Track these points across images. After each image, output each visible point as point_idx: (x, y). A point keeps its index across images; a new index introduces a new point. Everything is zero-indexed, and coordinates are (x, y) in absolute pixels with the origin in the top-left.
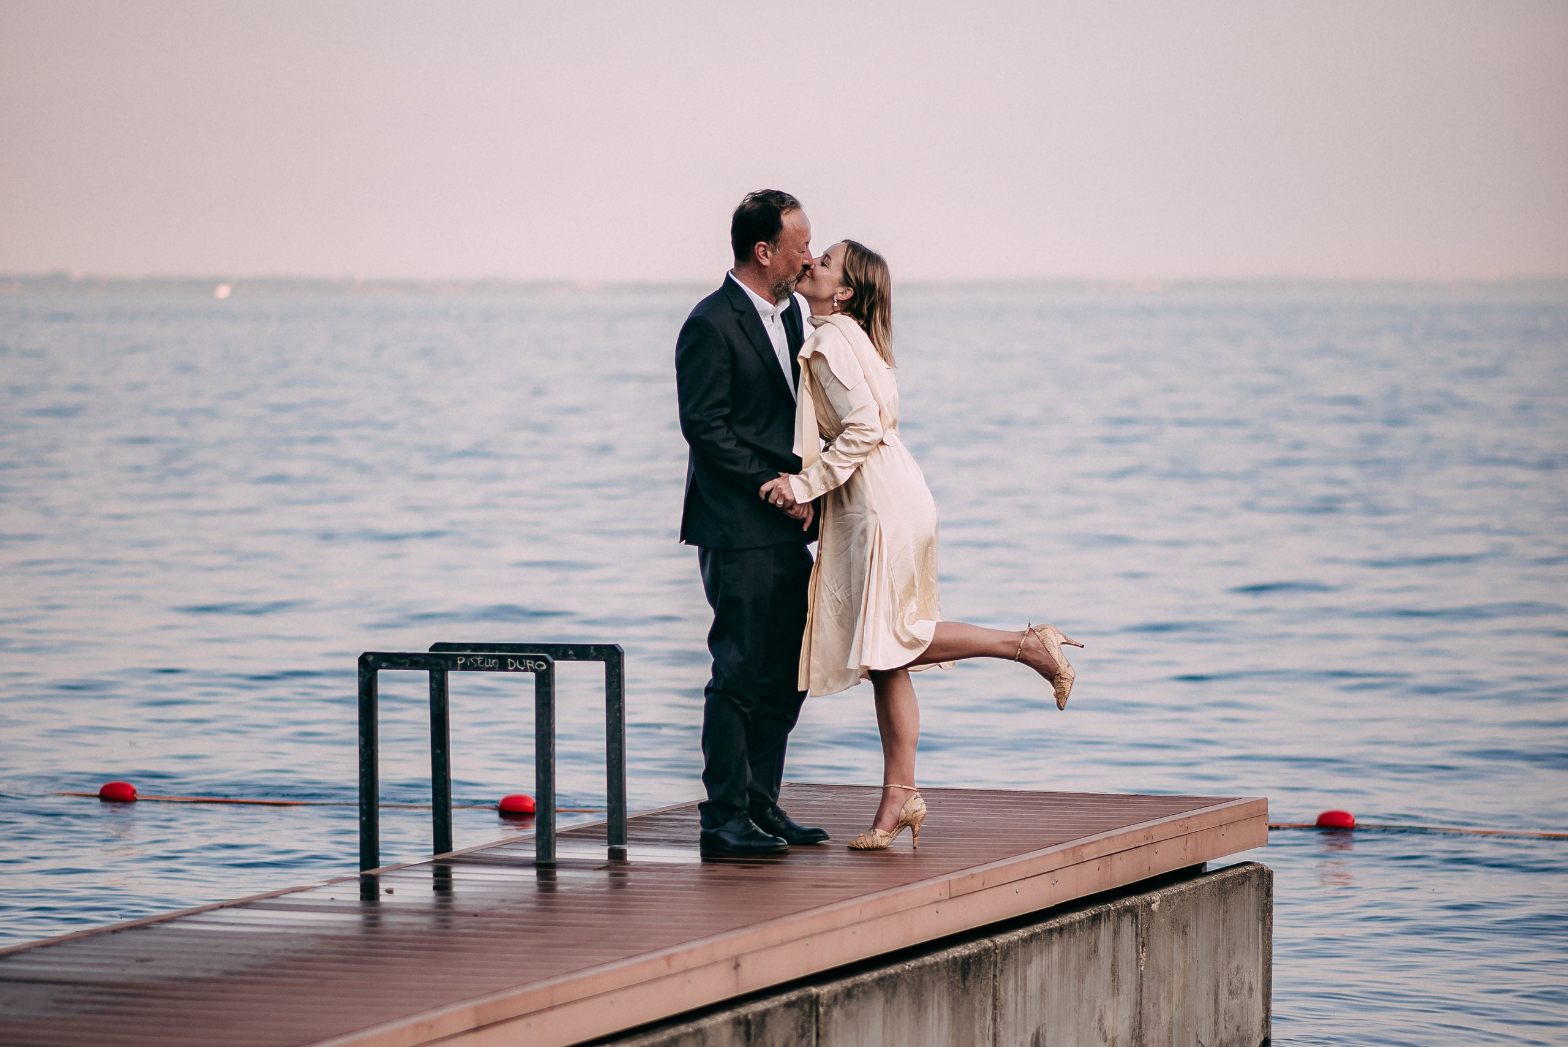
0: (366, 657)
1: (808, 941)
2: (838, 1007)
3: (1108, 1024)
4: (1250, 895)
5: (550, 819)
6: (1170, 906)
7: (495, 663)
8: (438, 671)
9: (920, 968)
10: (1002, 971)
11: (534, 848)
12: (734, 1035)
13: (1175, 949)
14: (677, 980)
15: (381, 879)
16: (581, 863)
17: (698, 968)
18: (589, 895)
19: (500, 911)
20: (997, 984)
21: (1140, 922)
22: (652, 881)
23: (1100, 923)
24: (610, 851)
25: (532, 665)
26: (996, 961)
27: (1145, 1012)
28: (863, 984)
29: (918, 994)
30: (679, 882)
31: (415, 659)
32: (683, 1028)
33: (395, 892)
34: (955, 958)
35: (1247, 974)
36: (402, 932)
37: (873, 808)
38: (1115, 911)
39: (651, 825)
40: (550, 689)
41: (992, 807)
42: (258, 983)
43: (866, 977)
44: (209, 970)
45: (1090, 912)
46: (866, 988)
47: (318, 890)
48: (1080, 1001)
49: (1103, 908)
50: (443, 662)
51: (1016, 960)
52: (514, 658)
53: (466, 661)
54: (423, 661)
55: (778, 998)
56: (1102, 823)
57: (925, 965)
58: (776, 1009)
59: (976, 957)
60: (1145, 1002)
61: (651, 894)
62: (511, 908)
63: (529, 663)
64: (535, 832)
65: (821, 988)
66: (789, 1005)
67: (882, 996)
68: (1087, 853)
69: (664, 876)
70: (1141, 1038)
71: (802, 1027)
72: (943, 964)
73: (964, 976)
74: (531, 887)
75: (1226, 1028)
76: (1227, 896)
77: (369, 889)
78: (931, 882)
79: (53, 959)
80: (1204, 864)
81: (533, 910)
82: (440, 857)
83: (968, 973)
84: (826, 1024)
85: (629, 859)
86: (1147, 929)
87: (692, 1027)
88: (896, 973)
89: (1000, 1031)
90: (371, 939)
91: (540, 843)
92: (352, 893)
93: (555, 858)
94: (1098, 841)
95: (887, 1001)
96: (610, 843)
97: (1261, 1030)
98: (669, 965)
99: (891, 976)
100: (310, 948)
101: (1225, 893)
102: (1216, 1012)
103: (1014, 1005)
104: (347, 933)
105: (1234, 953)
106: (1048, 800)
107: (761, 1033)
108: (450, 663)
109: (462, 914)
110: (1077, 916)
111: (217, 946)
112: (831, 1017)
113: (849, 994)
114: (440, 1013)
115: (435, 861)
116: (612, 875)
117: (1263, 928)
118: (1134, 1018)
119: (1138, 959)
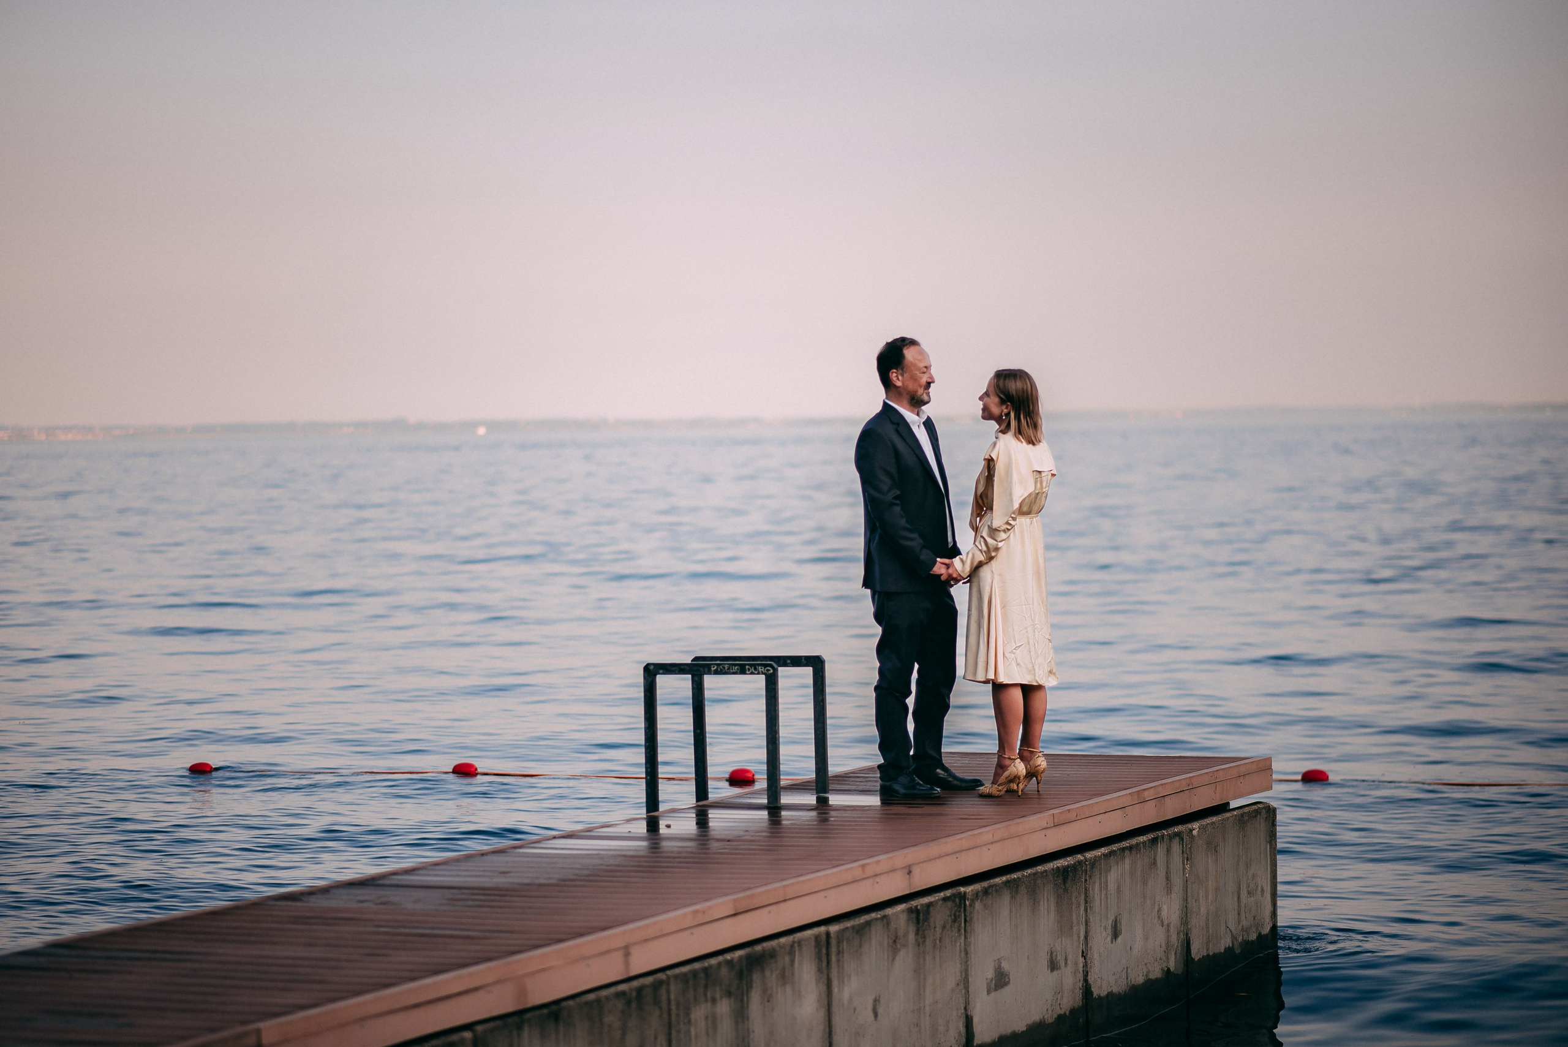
0: (649, 667)
1: (957, 855)
2: (979, 901)
3: (1164, 913)
4: (1261, 824)
5: (776, 776)
6: (1205, 832)
7: (738, 669)
8: (697, 675)
9: (1034, 874)
10: (1090, 877)
11: (766, 797)
12: (908, 920)
13: (1210, 861)
14: (869, 882)
15: (661, 818)
16: (798, 806)
17: (884, 873)
18: (806, 827)
19: (745, 838)
20: (1087, 885)
21: (1185, 843)
22: (848, 817)
23: (1158, 844)
24: (817, 798)
25: (763, 670)
26: (1087, 870)
27: (1189, 906)
28: (996, 885)
29: (1033, 893)
30: (867, 818)
31: (682, 667)
32: (873, 915)
33: (672, 827)
34: (1058, 867)
35: (1260, 880)
36: (679, 853)
37: (992, 767)
38: (1167, 835)
39: (845, 781)
40: (775, 686)
41: (1080, 766)
42: (583, 886)
43: (998, 880)
44: (549, 878)
45: (1151, 836)
46: (998, 888)
47: (620, 826)
48: (1145, 897)
49: (1159, 833)
50: (701, 669)
51: (1100, 868)
52: (750, 665)
53: (717, 668)
54: (688, 668)
55: (938, 894)
56: (1157, 775)
57: (1038, 872)
58: (936, 902)
59: (1073, 867)
60: (1189, 899)
61: (848, 825)
62: (752, 836)
63: (760, 669)
64: (766, 786)
65: (967, 888)
66: (945, 899)
67: (1009, 893)
68: (1148, 795)
69: (856, 814)
70: (1187, 924)
71: (955, 916)
72: (1050, 871)
73: (1065, 881)
74: (764, 822)
75: (1246, 917)
76: (1245, 825)
77: (653, 825)
78: (1041, 815)
79: (442, 873)
80: (1228, 803)
81: (766, 837)
82: (700, 803)
83: (1067, 878)
84: (971, 913)
85: (830, 803)
86: (1190, 848)
87: (880, 915)
88: (1018, 878)
89: (1090, 919)
90: (657, 857)
91: (770, 793)
92: (641, 828)
93: (780, 803)
94: (1156, 786)
95: (1012, 897)
96: (817, 793)
97: (1270, 919)
98: (863, 871)
99: (1014, 880)
100: (617, 863)
101: (1244, 823)
102: (1239, 906)
103: (1099, 901)
104: (641, 853)
105: (1251, 865)
106: (1119, 760)
107: (926, 919)
108: (706, 670)
109: (718, 840)
110: (1142, 839)
111: (553, 863)
112: (974, 908)
113: (986, 892)
114: (707, 904)
115: (698, 806)
116: (819, 813)
117: (1271, 847)
118: (1182, 910)
119: (1184, 869)
